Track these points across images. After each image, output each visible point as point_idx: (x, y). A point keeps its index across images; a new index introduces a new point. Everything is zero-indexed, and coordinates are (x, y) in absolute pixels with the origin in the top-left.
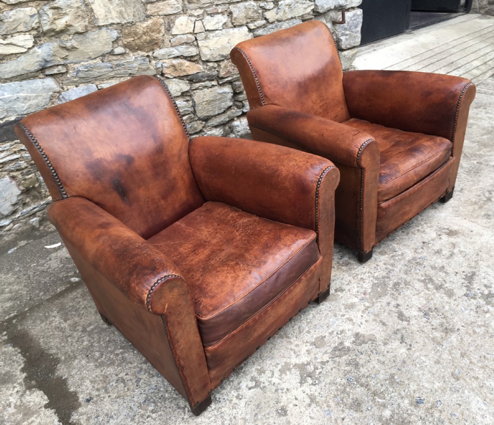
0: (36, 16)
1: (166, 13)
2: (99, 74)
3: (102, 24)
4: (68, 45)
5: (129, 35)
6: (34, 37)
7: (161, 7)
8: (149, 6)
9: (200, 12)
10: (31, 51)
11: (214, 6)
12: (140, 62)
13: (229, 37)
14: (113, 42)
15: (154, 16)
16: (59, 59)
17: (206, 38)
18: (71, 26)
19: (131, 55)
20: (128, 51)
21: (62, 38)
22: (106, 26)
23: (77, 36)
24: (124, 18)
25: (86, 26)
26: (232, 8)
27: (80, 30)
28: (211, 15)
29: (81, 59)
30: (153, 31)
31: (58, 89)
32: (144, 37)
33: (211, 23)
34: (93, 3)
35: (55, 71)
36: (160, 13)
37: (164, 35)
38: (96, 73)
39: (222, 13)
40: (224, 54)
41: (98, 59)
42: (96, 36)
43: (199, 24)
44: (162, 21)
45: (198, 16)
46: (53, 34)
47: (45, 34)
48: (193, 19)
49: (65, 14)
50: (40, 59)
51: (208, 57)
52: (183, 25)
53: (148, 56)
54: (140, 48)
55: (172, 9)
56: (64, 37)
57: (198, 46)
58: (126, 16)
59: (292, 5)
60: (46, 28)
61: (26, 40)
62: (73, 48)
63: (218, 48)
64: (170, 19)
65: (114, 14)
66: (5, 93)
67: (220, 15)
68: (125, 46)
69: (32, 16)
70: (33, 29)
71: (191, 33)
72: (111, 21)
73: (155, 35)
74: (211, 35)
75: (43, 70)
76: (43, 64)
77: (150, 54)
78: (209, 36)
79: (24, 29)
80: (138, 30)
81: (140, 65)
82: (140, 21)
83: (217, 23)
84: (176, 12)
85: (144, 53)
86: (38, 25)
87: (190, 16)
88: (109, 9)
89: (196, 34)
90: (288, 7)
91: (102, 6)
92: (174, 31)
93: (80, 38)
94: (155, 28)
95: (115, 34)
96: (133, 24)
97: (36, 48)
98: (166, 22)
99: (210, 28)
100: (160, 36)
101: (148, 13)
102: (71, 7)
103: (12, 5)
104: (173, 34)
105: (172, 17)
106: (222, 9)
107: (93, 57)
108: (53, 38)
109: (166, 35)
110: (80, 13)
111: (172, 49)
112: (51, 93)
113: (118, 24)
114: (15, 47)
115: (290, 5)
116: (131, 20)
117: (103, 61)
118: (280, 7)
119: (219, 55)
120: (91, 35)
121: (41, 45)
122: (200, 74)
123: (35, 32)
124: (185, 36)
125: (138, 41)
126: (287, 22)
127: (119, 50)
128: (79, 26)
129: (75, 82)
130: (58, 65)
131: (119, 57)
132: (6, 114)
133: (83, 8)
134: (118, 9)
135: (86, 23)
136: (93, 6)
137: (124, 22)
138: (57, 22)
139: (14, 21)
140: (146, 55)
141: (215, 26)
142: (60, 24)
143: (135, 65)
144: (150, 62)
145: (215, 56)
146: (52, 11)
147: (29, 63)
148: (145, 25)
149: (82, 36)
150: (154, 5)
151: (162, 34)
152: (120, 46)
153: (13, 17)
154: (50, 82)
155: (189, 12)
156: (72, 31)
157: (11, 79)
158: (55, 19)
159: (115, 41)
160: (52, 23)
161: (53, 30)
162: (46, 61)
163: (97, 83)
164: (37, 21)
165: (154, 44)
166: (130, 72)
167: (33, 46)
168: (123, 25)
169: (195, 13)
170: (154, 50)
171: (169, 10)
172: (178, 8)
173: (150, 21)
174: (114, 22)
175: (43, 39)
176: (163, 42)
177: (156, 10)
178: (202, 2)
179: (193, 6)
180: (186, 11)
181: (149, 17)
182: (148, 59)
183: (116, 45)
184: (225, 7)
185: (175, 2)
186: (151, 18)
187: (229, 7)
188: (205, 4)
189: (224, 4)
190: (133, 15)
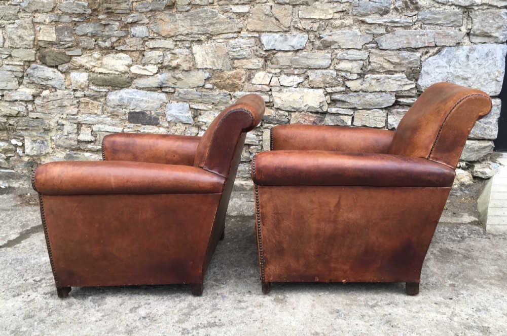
0: (162, 57)
1: (249, 68)
2: (192, 98)
3: (199, 67)
4: (177, 76)
5: (218, 77)
6: (159, 68)
7: (245, 63)
8: (236, 61)
9: (278, 71)
10: (156, 75)
11: (292, 69)
12: (221, 97)
13: (302, 95)
14: (205, 80)
15: (239, 68)
16: (171, 84)
17: (280, 91)
18: (180, 65)
19: (217, 91)
20: (215, 87)
21: (176, 72)
22: (203, 69)
23: (184, 72)
24: (215, 66)
25: (190, 67)
26: (309, 73)
27: (185, 69)
28: (288, 75)
29: (184, 86)
30: (235, 78)
31: (166, 101)
32: (228, 81)
33: (285, 80)
34: (196, 54)
35: (167, 90)
36: (244, 67)
37: (243, 82)
38: (190, 97)
39: (299, 75)
40: (295, 107)
41: (195, 89)
42: (195, 74)
43: (275, 80)
44: (243, 72)
45: (276, 74)
46: (171, 68)
47: (166, 67)
48: (271, 75)
49: (178, 58)
50: (159, 81)
51: (279, 106)
52: (261, 78)
53: (230, 94)
54: (224, 88)
55: (253, 66)
56: (177, 71)
57: (271, 96)
58: (217, 65)
59: (381, 80)
60: (166, 64)
61: (154, 69)
62: (179, 79)
63: (290, 101)
64: (251, 73)
65: (208, 62)
66: (137, 96)
67: (296, 76)
68: (214, 84)
69: (159, 56)
70: (159, 63)
71: (266, 85)
72: (205, 66)
73: (236, 81)
74: (285, 90)
75: (160, 88)
76: (160, 84)
77: (232, 93)
78: (282, 90)
79: (154, 63)
80: (224, 75)
81: (222, 98)
82: (227, 70)
83: (291, 82)
84: (256, 68)
85: (227, 92)
86: (162, 61)
87: (268, 72)
88: (205, 59)
89: (272, 86)
90: (375, 80)
91: (201, 56)
92: (254, 81)
93: (186, 74)
94: (238, 76)
95: (207, 75)
96: (221, 71)
97: (158, 74)
98: (248, 74)
99: (284, 85)
100: (240, 82)
101: (235, 65)
102: (182, 54)
103: (151, 48)
104: (252, 83)
105: (253, 71)
106: (298, 72)
107: (192, 87)
108: (171, 71)
109: (246, 83)
110: (188, 59)
111: (248, 93)
112: (162, 102)
113: (211, 69)
114: (148, 72)
115: (378, 80)
116: (220, 68)
117: (197, 91)
118: (365, 80)
119: (290, 106)
120: (193, 73)
121: (162, 73)
122: (270, 117)
123: (160, 66)
124: (261, 86)
125: (223, 83)
126: (374, 94)
127: (208, 86)
128: (185, 66)
129: (177, 99)
130: (169, 87)
131: (208, 90)
132: (135, 107)
133: (190, 56)
134: (211, 60)
135: (191, 65)
136: (195, 56)
137: (215, 68)
138: (173, 61)
139: (150, 57)
140: (229, 93)
141: (289, 84)
142: (174, 63)
143: (217, 98)
144: (231, 99)
145: (285, 106)
146: (171, 55)
147: (153, 82)
148: (230, 73)
149: (187, 73)
150: (239, 61)
151: (242, 81)
152: (211, 83)
153: (150, 55)
154: (163, 96)
155: (268, 70)
156: (181, 69)
157: (143, 89)
158: (172, 60)
159: (207, 79)
160: (169, 62)
161: (170, 66)
162: (163, 83)
163: (190, 103)
164: (162, 59)
165: (234, 87)
166: (213, 101)
167: (157, 73)
168: (214, 71)
169: (273, 71)
170: (235, 91)
171: (251, 66)
172: (258, 65)
173: (235, 71)
174: (208, 67)
175: (164, 70)
176: (243, 87)
177: (241, 65)
178: (281, 64)
179: (273, 66)
180: (266, 68)
181: (235, 68)
182: (229, 96)
183: (207, 82)
184: (302, 71)
185: (257, 61)
186: (236, 69)
187: (306, 72)
188: (283, 66)
189: (302, 68)
190: (222, 65)
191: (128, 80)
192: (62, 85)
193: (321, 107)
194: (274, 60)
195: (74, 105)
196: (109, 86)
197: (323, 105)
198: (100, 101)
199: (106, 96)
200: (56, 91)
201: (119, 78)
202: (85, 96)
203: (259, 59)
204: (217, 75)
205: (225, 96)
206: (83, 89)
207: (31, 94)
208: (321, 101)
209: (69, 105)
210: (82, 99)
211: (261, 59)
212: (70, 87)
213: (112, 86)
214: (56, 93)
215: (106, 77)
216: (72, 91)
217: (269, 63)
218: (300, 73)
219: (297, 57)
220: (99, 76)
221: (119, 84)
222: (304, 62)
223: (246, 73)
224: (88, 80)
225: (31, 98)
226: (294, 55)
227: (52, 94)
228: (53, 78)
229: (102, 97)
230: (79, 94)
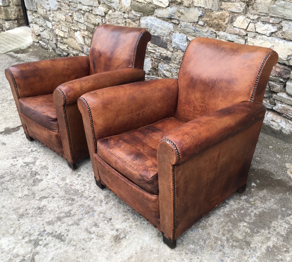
1: (232, 11)
2: (189, 31)
3: (196, 5)
4: (181, 11)
5: (208, 16)
6: (169, 2)
7: (229, 6)
8: (223, 3)
10: (168, 8)
11: (269, 17)
12: (208, 34)
13: (273, 44)
14: (199, 17)
15: (225, 10)
16: (177, 16)
17: (254, 37)
18: (183, 2)
19: (207, 28)
20: (205, 25)
22: (198, 7)
23: (185, 8)
24: (207, 5)
25: (190, 4)
26: (284, 23)
27: (187, 5)
28: (264, 22)
29: (185, 20)
30: (221, 19)
31: (173, 31)
32: (215, 21)
33: (261, 28)
35: (174, 21)
36: (228, 10)
37: (227, 24)
38: (187, 30)
39: (273, 24)
41: (192, 24)
42: (193, 11)
43: (252, 25)
44: (227, 14)
45: (253, 20)
46: (178, 3)
47: (174, 2)
48: (249, 20)
50: (169, 13)
52: (240, 22)
53: (215, 33)
54: (211, 26)
55: (236, 9)
56: (181, 7)
57: (246, 41)
58: (208, 5)
61: (166, 2)
62: (182, 13)
64: (233, 16)
65: (202, 2)
66: (156, 23)
67: (271, 25)
68: (206, 22)
71: (244, 29)
72: (199, 5)
73: (221, 22)
74: (259, 37)
75: (170, 19)
76: (170, 16)
77: (217, 32)
78: (257, 37)
80: (213, 15)
81: (208, 36)
82: (215, 11)
83: (266, 30)
84: (238, 12)
85: (214, 30)
87: (247, 18)
89: (248, 31)
92: (235, 24)
93: (186, 9)
94: (223, 17)
95: (200, 13)
96: (211, 11)
97: (169, 7)
98: (231, 16)
99: (259, 32)
100: (224, 24)
101: (222, 7)
104: (234, 25)
105: (236, 15)
106: (273, 21)
107: (190, 22)
109: (229, 25)
111: (228, 35)
112: (170, 31)
113: (203, 8)
114: (163, 4)
116: (210, 8)
117: (193, 26)
120: (192, 10)
121: (172, 7)
124: (239, 29)
125: (211, 22)
127: (201, 23)
128: (186, 3)
129: (179, 30)
130: (176, 19)
131: (201, 27)
132: (154, 32)
137: (206, 8)
140: (215, 31)
141: (263, 32)
143: (205, 34)
144: (216, 37)
147: (165, 13)
148: (217, 14)
149: (188, 9)
150: (226, 3)
151: (225, 23)
152: (203, 21)
154: (171, 26)
155: (248, 15)
156: (184, 5)
157: (160, 18)
159: (201, 17)
162: (172, 16)
163: (188, 36)
165: (219, 27)
167: (168, 6)
168: (206, 10)
169: (252, 17)
170: (219, 31)
171: (234, 9)
172: (240, 9)
173: (221, 12)
174: (202, 6)
175: (173, 4)
176: (226, 28)
177: (226, 7)
178: (259, 11)
179: (253, 11)
180: (246, 13)
181: (222, 9)
182: (215, 35)
183: (200, 20)
184: (277, 21)
185: (239, 6)
186: (222, 11)
187: (281, 22)
188: (262, 13)
189: (278, 18)
190: (212, 6)
191: (151, 9)
192: (118, 7)
193: (288, 60)
194: (254, 6)
195: (124, 23)
196: (141, 12)
197: (290, 59)
198: (136, 23)
199: (139, 19)
200: (115, 11)
201: (147, 7)
202: (129, 18)
203: (241, 3)
204: (208, 14)
205: (211, 34)
206: (128, 12)
207: (104, 12)
208: (289, 54)
209: (121, 23)
210: (127, 20)
211: (243, 3)
212: (122, 10)
213: (143, 13)
214: (115, 13)
215: (140, 5)
216: (123, 13)
217: (250, 8)
218: (275, 22)
219: (275, 6)
220: (136, 3)
221: (146, 12)
222: (280, 11)
223: (229, 16)
224: (131, 5)
225: (103, 14)
226: (273, 3)
227: (113, 13)
228: (113, 2)
229: (137, 20)
230: (126, 16)
